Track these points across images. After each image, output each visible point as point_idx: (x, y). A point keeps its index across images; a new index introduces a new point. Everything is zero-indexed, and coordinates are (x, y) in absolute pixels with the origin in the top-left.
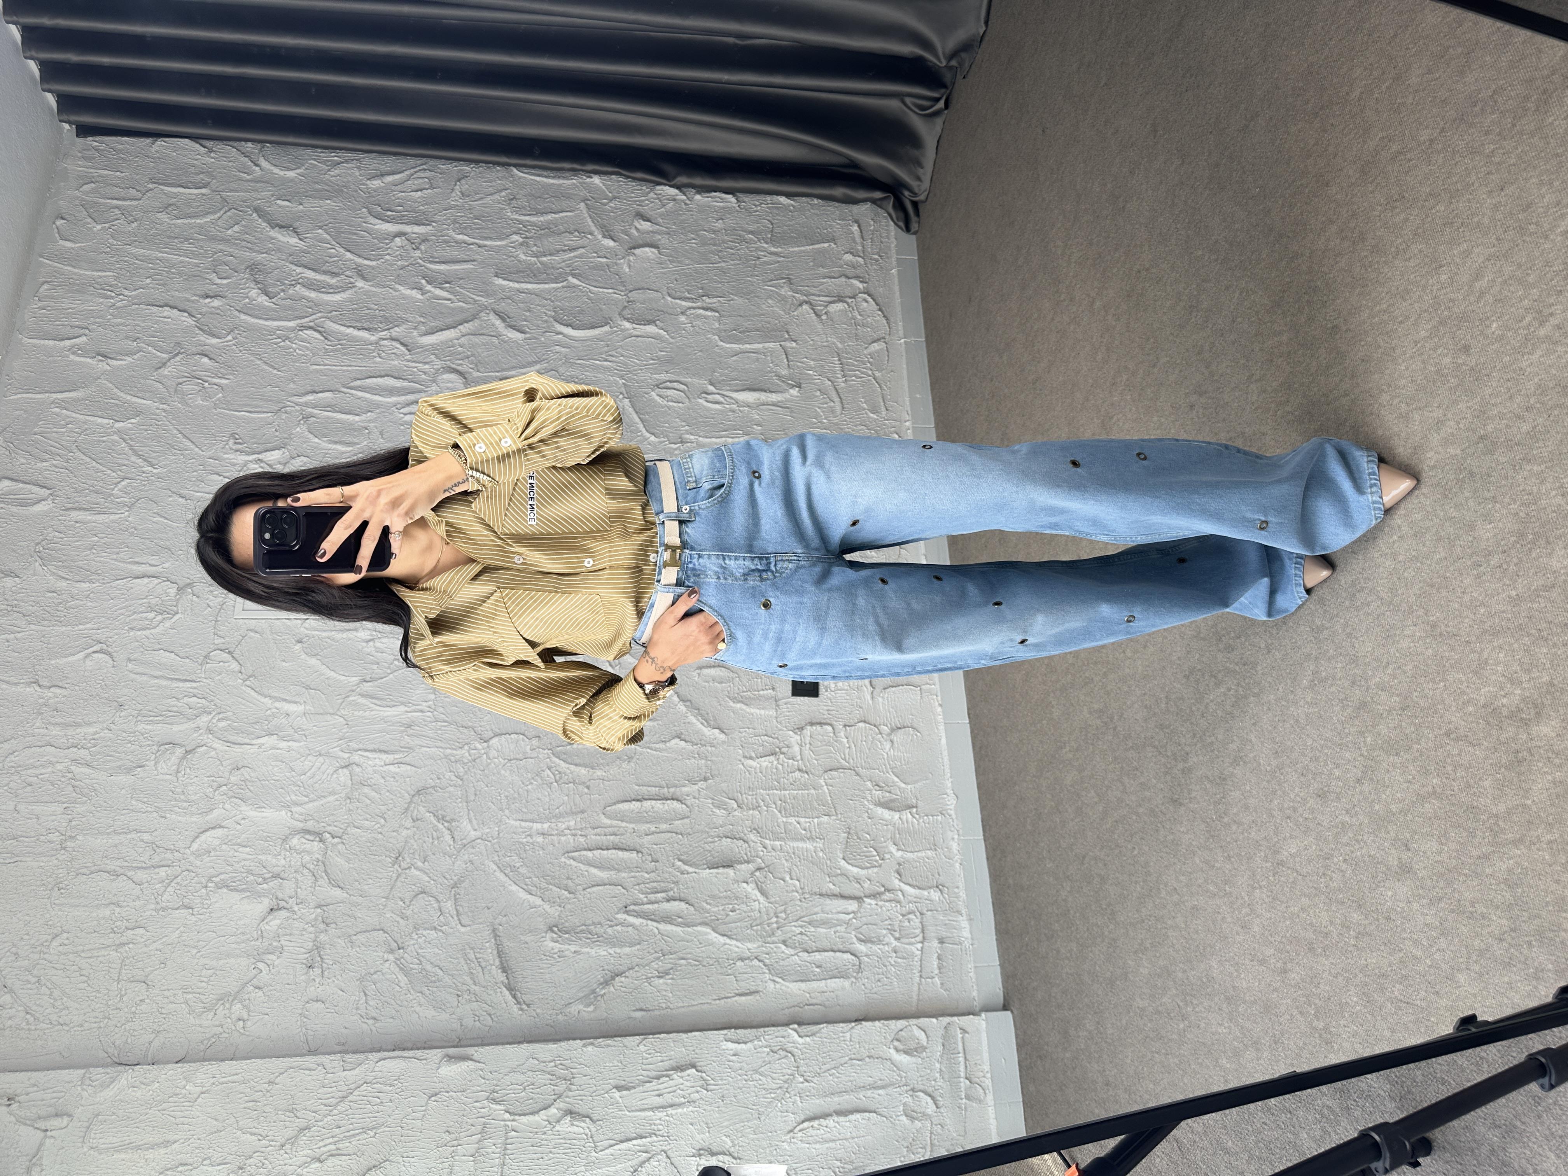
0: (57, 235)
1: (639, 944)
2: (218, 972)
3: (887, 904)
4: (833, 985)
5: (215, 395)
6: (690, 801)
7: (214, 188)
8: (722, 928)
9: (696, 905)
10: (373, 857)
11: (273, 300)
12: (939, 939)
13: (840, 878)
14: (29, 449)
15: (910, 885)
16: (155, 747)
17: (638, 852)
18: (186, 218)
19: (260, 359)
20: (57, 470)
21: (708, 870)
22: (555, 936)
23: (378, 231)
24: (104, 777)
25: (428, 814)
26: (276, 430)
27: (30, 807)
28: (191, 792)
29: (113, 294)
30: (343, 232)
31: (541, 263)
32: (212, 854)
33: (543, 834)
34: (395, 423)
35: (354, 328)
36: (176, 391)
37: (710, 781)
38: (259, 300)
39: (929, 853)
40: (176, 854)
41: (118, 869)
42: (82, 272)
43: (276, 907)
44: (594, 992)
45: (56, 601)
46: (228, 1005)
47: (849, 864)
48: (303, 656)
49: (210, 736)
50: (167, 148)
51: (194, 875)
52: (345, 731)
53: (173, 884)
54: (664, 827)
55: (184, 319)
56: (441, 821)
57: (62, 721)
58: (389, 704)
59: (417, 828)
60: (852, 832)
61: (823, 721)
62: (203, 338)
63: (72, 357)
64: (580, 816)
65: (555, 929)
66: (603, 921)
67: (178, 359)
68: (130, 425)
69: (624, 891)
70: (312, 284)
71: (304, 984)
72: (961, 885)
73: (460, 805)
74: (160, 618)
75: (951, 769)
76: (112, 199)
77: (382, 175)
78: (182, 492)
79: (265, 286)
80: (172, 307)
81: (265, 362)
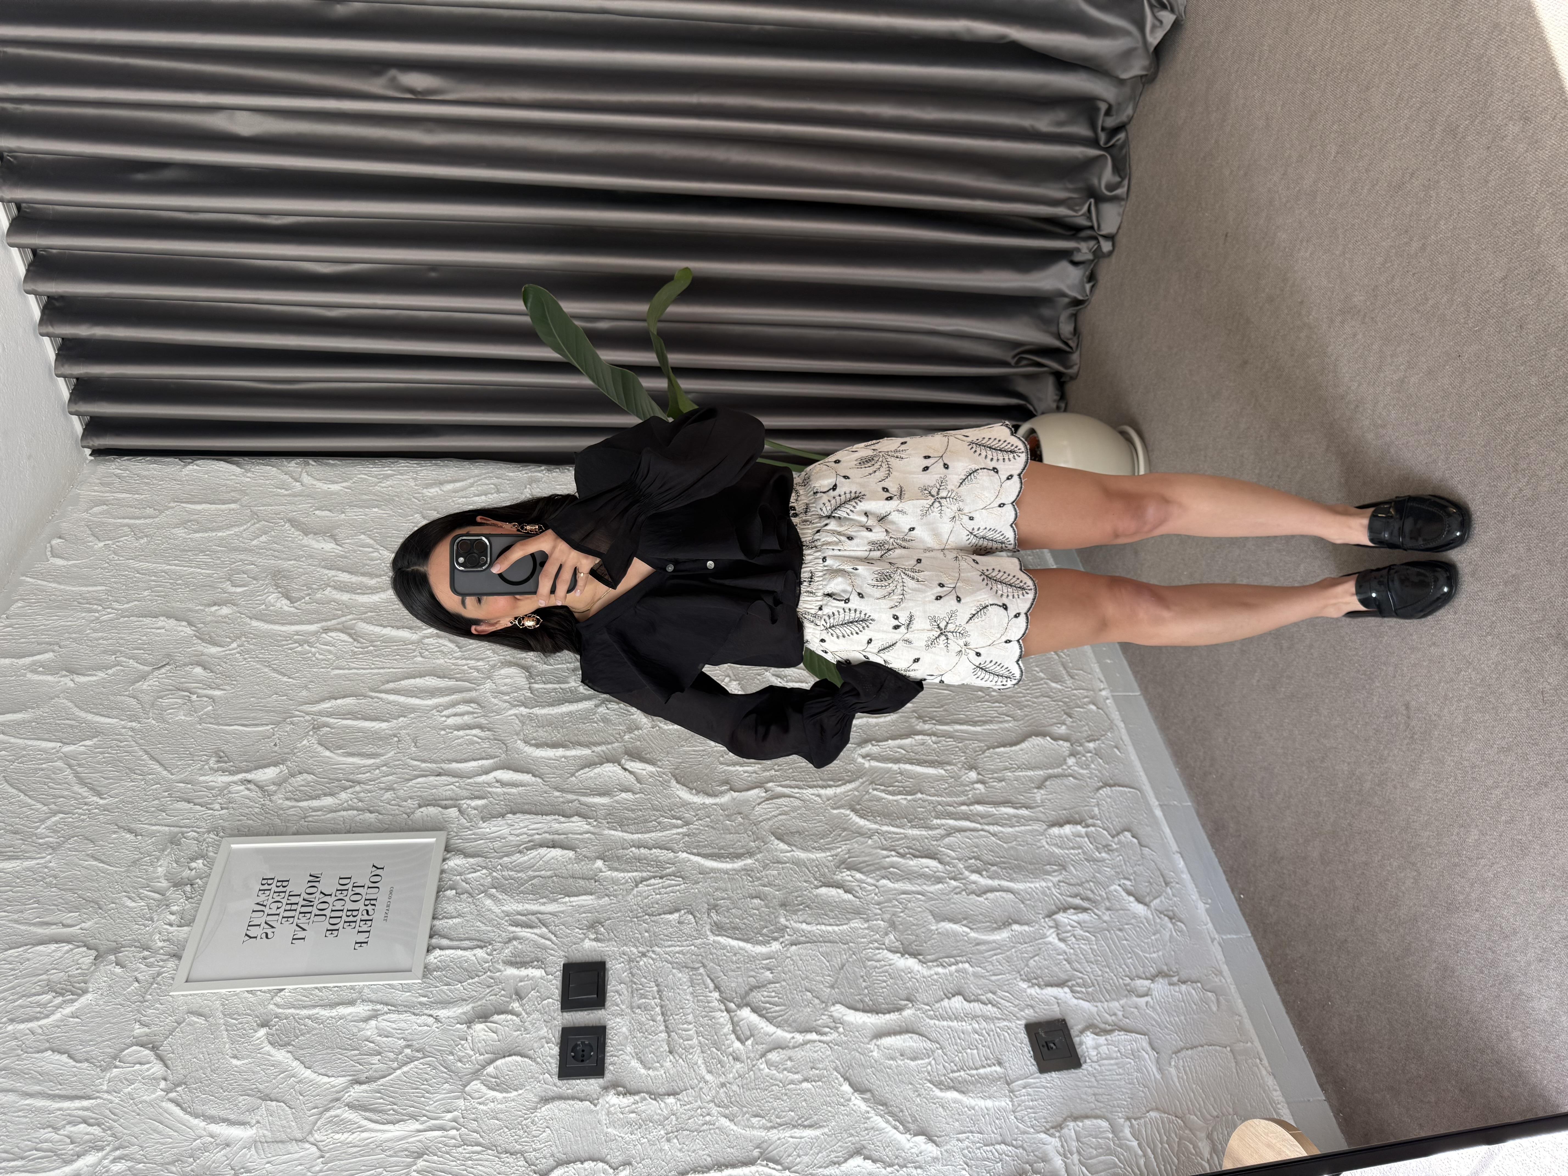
0: (49, 553)
5: (203, 709)
7: (245, 503)
11: (295, 604)
18: (206, 531)
19: (269, 666)
26: (275, 745)
29: (100, 608)
30: (389, 537)
34: (434, 728)
35: (393, 627)
36: (153, 705)
38: (278, 605)
42: (68, 588)
50: (199, 472)
55: (180, 628)
58: (392, 1118)
61: (1089, 1113)
62: (201, 647)
63: (29, 675)
67: (163, 670)
68: (81, 748)
70: (347, 586)
74: (59, 1001)
76: (124, 518)
77: (441, 483)
78: (133, 826)
79: (288, 590)
80: (169, 617)
81: (274, 669)
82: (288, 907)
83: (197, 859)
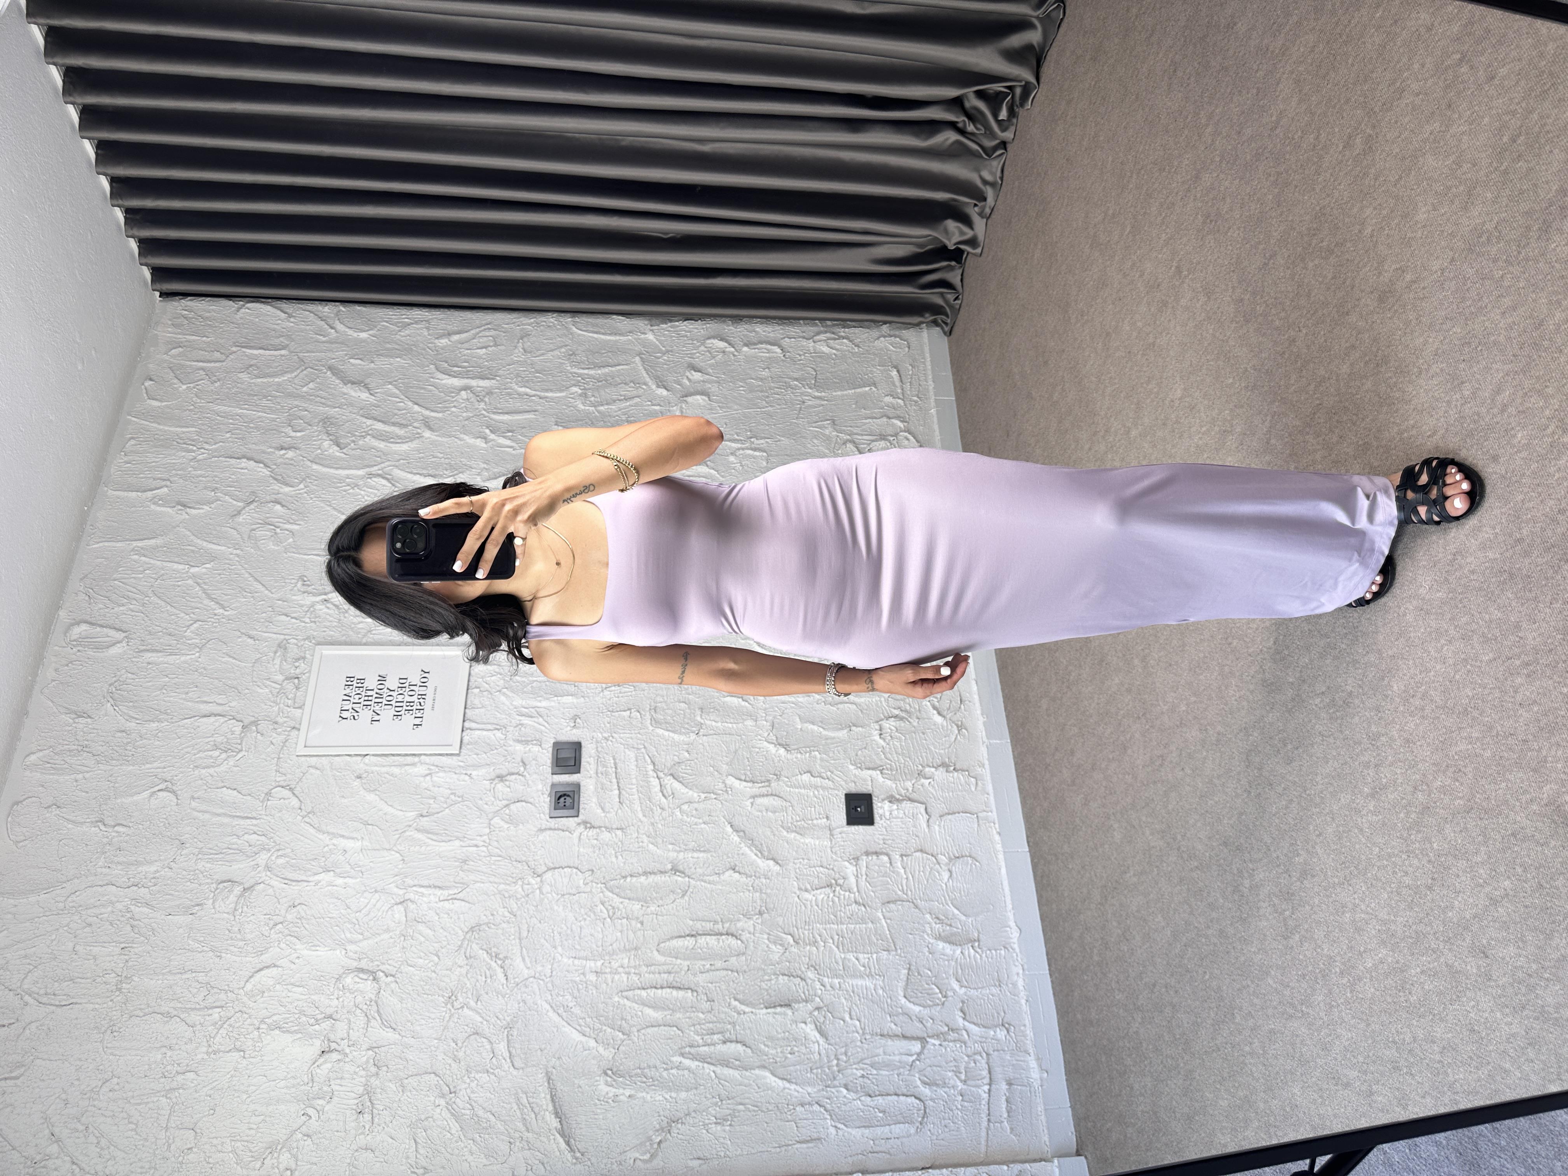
0: (145, 395)
1: (696, 1088)
2: (268, 1119)
3: (951, 1044)
4: (898, 1131)
5: (286, 540)
6: (745, 936)
7: (292, 349)
8: (781, 1071)
9: (753, 1047)
10: (425, 996)
11: (344, 451)
12: (1006, 1081)
13: (901, 1017)
14: (108, 594)
15: (974, 1024)
16: (214, 885)
17: (692, 991)
18: (265, 377)
19: (330, 506)
20: (133, 614)
21: (765, 1011)
22: (609, 1079)
23: (444, 385)
24: (163, 917)
25: (481, 952)
27: (88, 948)
28: (247, 931)
29: (195, 448)
30: (412, 387)
31: (599, 412)
32: (266, 994)
33: (597, 972)
35: (420, 474)
36: (249, 537)
37: (765, 916)
38: (331, 451)
39: (994, 990)
40: (229, 994)
41: (171, 1010)
42: (166, 428)
43: (327, 1049)
44: (650, 1139)
45: (125, 741)
46: (276, 1155)
47: (910, 1001)
48: (362, 792)
49: (268, 873)
50: (250, 315)
51: (246, 1016)
52: (400, 866)
53: (225, 1026)
54: (719, 964)
55: (259, 469)
56: (494, 959)
57: (125, 860)
58: (443, 838)
59: (471, 966)
60: (912, 968)
61: (878, 850)
62: (276, 487)
63: (153, 507)
64: (633, 952)
65: (609, 1072)
66: (658, 1063)
67: (252, 506)
68: (204, 570)
69: (680, 1032)
70: (381, 435)
71: (353, 1132)
72: (1027, 1022)
73: (513, 942)
74: (224, 756)
75: (1012, 900)
76: (197, 361)
77: (449, 334)
78: (251, 632)
79: (337, 437)
80: (249, 459)
81: (334, 508)
82: (366, 698)
83: (299, 659)
